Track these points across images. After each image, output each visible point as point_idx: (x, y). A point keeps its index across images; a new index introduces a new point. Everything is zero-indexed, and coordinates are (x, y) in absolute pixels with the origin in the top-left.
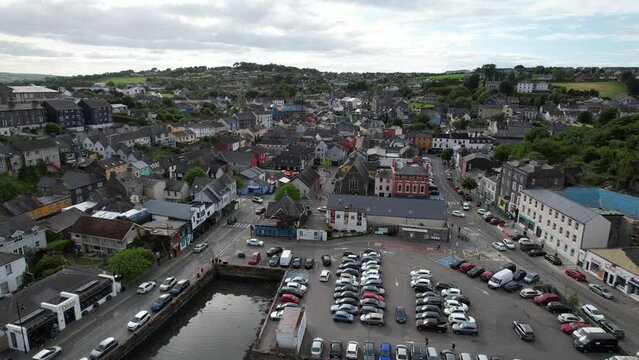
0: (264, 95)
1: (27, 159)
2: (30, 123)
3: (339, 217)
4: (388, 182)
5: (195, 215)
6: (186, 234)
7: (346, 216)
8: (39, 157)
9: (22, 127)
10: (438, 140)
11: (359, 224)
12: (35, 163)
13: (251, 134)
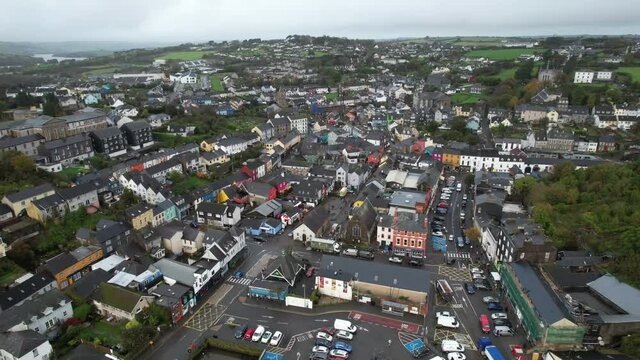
0: (310, 82)
1: (71, 205)
2: (80, 154)
3: (327, 282)
4: (390, 231)
5: (198, 281)
6: (189, 299)
7: (334, 283)
8: (80, 201)
9: (72, 159)
10: (466, 157)
11: (345, 291)
12: (77, 208)
13: (282, 146)
